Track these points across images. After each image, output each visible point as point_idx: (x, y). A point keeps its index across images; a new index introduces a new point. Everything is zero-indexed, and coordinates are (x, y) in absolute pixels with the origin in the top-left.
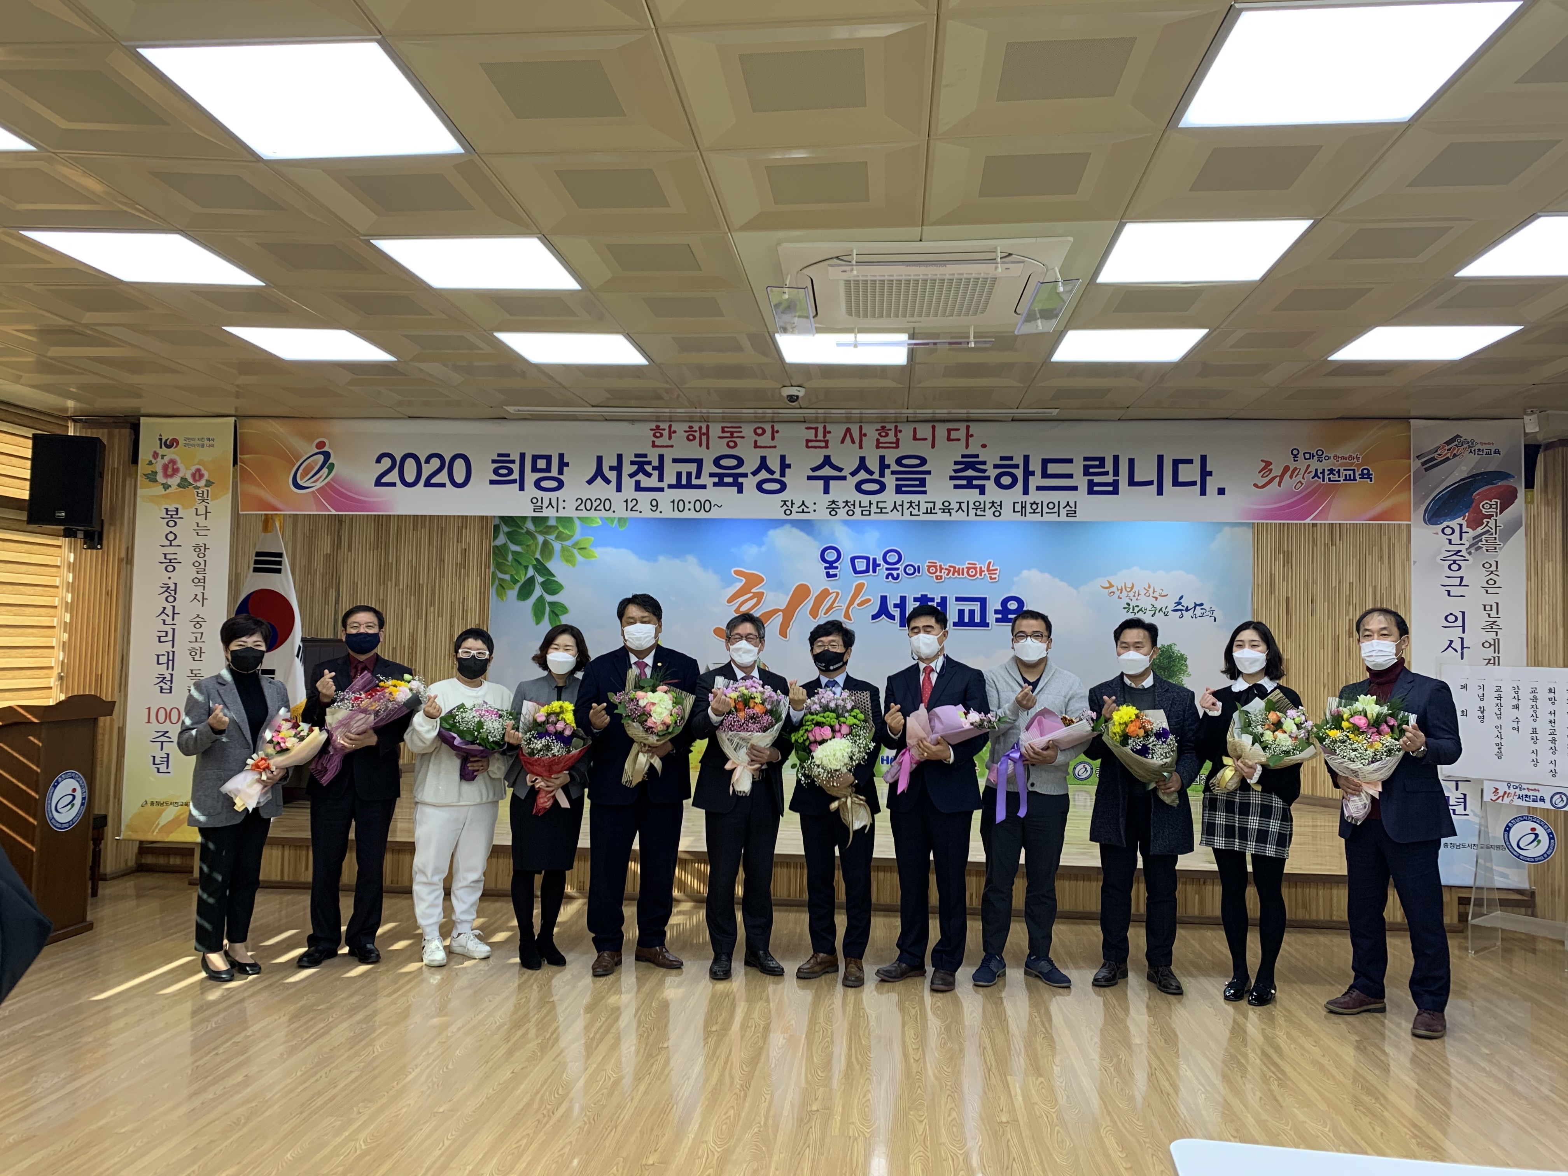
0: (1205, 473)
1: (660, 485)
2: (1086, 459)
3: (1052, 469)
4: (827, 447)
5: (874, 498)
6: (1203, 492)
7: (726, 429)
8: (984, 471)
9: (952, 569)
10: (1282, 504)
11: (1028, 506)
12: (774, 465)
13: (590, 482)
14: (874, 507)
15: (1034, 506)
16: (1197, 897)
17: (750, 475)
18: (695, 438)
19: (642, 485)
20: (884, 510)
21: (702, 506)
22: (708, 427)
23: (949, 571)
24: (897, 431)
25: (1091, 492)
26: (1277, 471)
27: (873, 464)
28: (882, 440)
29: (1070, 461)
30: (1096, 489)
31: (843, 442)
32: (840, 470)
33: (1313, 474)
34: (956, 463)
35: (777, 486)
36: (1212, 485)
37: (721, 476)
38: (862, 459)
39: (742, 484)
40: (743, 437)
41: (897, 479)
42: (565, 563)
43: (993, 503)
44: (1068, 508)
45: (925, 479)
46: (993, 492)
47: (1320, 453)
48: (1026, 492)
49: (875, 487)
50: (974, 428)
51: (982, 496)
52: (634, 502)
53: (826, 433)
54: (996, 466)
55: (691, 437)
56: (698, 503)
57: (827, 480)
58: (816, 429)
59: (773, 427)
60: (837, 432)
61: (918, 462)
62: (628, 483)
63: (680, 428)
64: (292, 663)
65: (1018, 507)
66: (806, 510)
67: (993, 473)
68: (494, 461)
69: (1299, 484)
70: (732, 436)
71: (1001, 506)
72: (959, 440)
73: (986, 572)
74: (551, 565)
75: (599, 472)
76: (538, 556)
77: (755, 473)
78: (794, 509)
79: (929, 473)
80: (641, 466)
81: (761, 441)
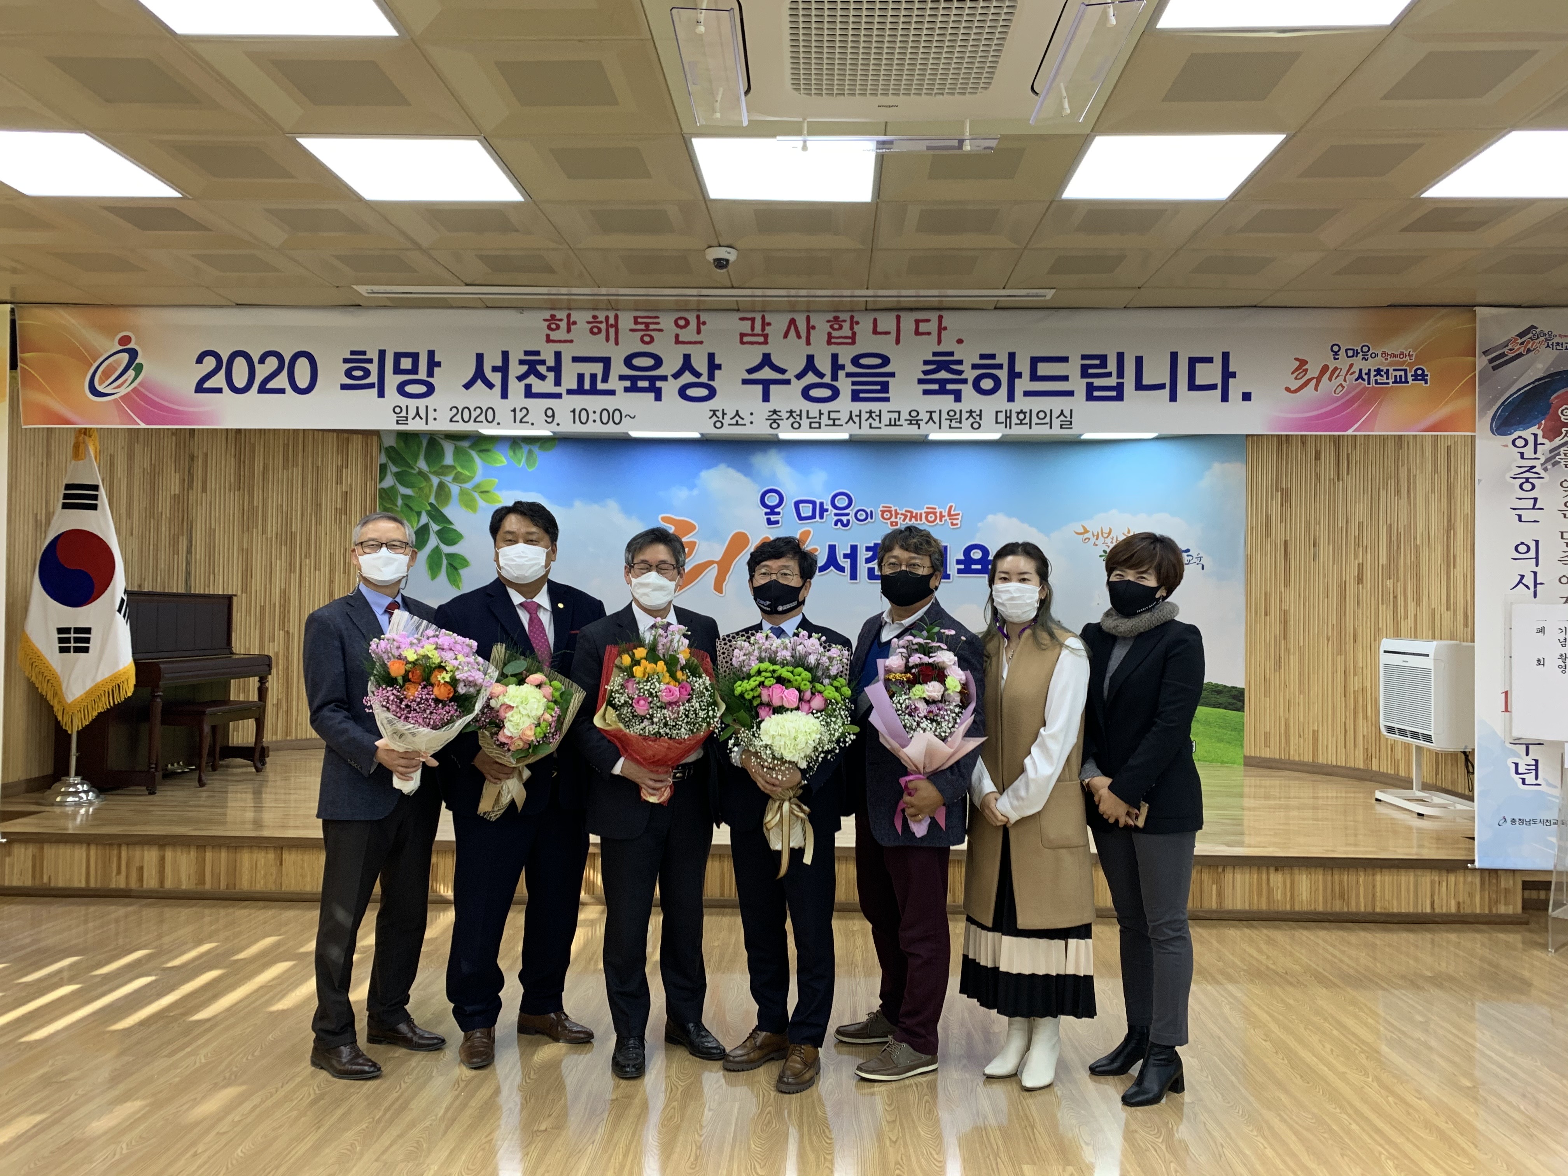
0: (1227, 375)
1: (557, 390)
2: (1084, 357)
3: (1043, 369)
4: (766, 342)
5: (825, 407)
6: (1225, 398)
7: (640, 320)
8: (960, 372)
9: (909, 514)
10: (1320, 412)
11: (1014, 416)
12: (700, 365)
13: (467, 386)
14: (824, 418)
15: (1021, 416)
16: (1214, 887)
17: (670, 378)
18: (600, 330)
19: (534, 390)
20: (837, 422)
21: (611, 417)
22: (616, 317)
23: (906, 516)
24: (853, 323)
25: (1090, 397)
26: (1313, 371)
27: (824, 365)
28: (835, 334)
29: (1065, 360)
30: (1096, 394)
31: (786, 336)
32: (783, 371)
33: (1356, 375)
34: (926, 363)
35: (704, 392)
36: (1236, 388)
37: (634, 379)
38: (810, 358)
39: (660, 389)
40: (661, 330)
41: (854, 383)
42: (465, 509)
43: (971, 412)
44: (1062, 418)
45: (888, 382)
46: (971, 399)
47: (1365, 349)
48: (1011, 398)
49: (826, 393)
50: (949, 319)
51: (958, 404)
52: (524, 411)
53: (765, 324)
54: (975, 367)
55: (595, 330)
56: (605, 413)
57: (766, 384)
58: (753, 320)
59: (698, 317)
60: (779, 323)
61: (878, 361)
62: (516, 388)
63: (582, 318)
64: (112, 620)
65: (1002, 416)
66: (740, 421)
67: (970, 375)
68: (346, 361)
69: (1340, 388)
70: (647, 329)
71: (980, 415)
72: (929, 334)
73: (947, 518)
74: (449, 511)
75: (479, 374)
76: (432, 500)
77: (676, 376)
78: (727, 420)
79: (892, 375)
80: (532, 366)
81: (685, 335)
